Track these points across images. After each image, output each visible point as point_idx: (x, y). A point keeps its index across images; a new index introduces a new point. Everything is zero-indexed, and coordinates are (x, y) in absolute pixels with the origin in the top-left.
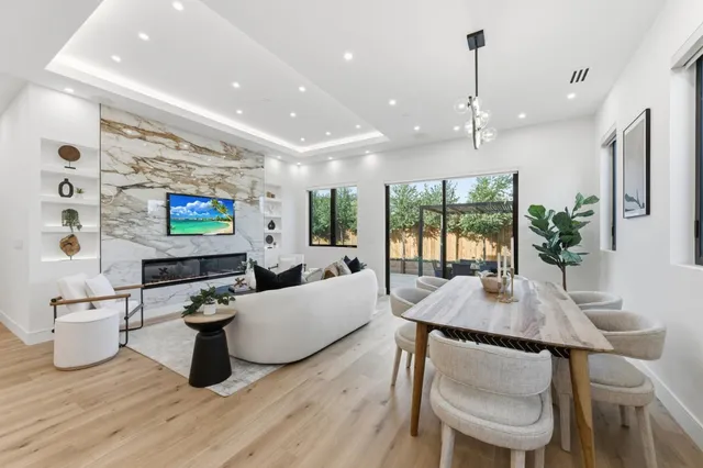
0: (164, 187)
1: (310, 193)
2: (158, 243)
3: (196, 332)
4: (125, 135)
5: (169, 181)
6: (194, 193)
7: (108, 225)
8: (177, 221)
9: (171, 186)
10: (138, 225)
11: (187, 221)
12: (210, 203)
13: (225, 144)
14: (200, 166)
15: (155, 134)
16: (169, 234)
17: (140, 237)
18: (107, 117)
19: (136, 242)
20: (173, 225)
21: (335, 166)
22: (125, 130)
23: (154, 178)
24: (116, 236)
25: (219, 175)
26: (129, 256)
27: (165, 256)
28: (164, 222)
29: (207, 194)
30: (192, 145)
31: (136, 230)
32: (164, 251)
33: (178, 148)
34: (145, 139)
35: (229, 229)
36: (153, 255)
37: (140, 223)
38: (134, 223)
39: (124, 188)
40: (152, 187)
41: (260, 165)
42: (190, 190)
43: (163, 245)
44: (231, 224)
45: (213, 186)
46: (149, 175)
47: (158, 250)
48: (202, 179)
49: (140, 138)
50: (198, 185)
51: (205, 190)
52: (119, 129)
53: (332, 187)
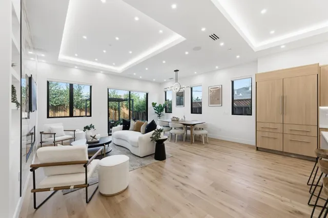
1: (48, 82)
53: (71, 83)
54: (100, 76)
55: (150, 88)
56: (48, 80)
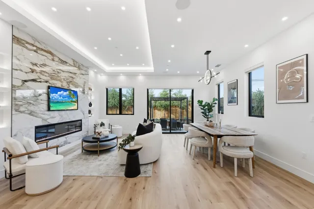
0: (46, 82)
1: (107, 89)
2: (43, 116)
3: (127, 153)
4: (27, 48)
5: (49, 78)
6: (60, 86)
7: (16, 105)
8: (54, 103)
9: (50, 82)
10: (33, 104)
11: (58, 102)
12: (68, 92)
13: (74, 61)
14: (63, 71)
15: (42, 50)
16: (49, 110)
17: (34, 112)
18: (17, 34)
19: (32, 115)
20: (51, 105)
21: (122, 78)
22: (27, 45)
23: (42, 77)
24: (21, 112)
25: (71, 77)
26: (28, 124)
27: (46, 123)
28: (46, 103)
29: (66, 87)
30: (59, 59)
31: (32, 108)
32: (46, 120)
33: (53, 60)
34: (37, 52)
35: (75, 107)
36: (40, 123)
37: (34, 103)
38: (31, 103)
39: (26, 81)
40: (40, 82)
41: (87, 73)
42: (59, 84)
43: (46, 117)
44: (76, 104)
45: (69, 83)
46: (39, 74)
47: (44, 120)
48: (64, 79)
49: (35, 51)
50: (62, 82)
51: (65, 86)
52: (23, 44)
53: (120, 87)
54: (141, 78)
55: (193, 83)
56: (107, 87)
